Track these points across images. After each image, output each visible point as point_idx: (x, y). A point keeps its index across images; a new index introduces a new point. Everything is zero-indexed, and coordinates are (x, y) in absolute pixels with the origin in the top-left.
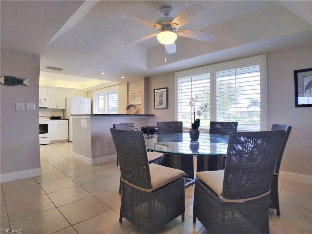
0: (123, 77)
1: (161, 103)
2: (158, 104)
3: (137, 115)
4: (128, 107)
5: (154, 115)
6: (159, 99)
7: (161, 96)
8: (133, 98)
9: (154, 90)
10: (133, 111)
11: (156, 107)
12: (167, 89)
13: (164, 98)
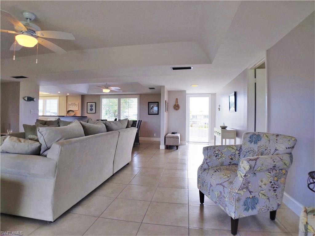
0: (59, 92)
1: (91, 110)
2: (90, 110)
3: (74, 116)
4: (68, 112)
5: (87, 117)
6: (90, 108)
7: (91, 106)
8: (71, 106)
9: (87, 103)
10: (72, 114)
11: (88, 112)
12: (95, 103)
13: (94, 108)
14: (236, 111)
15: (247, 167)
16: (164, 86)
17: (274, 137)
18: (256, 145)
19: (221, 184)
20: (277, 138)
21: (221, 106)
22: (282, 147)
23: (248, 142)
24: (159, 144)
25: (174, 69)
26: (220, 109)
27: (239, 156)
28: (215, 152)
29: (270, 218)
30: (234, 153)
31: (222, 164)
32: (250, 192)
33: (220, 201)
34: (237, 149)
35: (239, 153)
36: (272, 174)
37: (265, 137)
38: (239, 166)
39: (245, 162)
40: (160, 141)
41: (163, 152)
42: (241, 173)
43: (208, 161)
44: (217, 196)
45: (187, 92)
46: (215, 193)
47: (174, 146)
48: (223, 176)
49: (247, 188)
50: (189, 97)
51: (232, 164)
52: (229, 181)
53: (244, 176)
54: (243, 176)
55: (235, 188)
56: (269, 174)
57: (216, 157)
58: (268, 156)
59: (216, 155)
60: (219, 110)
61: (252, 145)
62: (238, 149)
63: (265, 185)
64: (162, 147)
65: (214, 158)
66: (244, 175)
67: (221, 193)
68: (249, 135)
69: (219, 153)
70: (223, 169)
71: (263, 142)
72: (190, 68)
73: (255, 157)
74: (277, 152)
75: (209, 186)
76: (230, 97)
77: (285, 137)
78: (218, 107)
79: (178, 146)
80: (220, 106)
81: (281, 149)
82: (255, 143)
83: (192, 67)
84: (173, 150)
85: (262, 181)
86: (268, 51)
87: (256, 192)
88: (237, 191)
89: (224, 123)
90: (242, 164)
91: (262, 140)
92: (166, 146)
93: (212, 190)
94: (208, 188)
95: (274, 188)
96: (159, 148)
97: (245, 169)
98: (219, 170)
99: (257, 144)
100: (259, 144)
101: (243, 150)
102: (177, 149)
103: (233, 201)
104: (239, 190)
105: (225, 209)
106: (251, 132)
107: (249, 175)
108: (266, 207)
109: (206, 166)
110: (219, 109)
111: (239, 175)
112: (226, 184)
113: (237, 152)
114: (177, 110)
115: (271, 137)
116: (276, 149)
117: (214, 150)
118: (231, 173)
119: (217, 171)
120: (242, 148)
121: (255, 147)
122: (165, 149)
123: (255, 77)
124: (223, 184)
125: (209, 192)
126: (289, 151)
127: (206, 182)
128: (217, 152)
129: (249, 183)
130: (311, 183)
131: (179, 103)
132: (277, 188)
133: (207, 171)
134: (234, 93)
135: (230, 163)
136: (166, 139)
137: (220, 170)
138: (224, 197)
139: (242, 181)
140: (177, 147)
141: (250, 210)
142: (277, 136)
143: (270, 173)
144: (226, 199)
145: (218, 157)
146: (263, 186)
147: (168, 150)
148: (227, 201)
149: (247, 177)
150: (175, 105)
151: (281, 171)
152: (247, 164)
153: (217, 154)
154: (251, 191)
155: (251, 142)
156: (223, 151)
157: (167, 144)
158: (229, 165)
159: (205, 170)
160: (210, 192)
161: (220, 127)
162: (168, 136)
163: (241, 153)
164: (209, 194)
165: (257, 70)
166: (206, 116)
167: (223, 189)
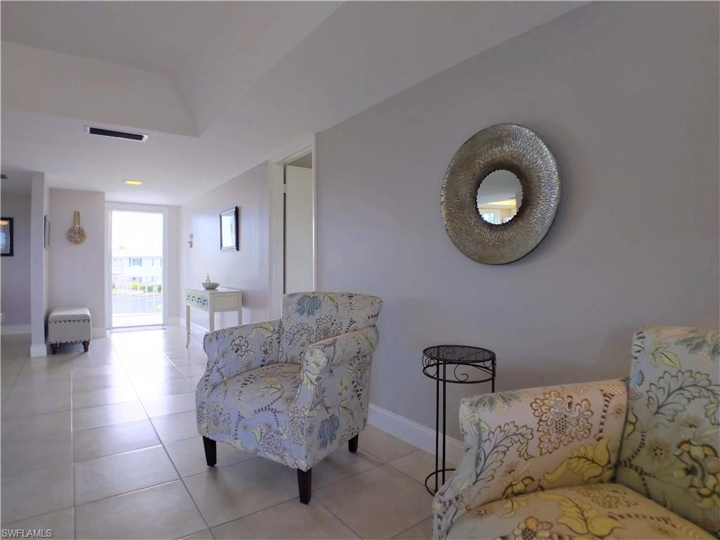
14: (238, 249)
15: (323, 361)
16: (42, 175)
17: (346, 299)
18: (311, 317)
19: (268, 408)
20: (351, 301)
21: (194, 236)
22: (361, 317)
23: (295, 312)
24: (27, 342)
25: (94, 131)
26: (194, 245)
27: (279, 343)
28: (233, 343)
29: (349, 450)
30: (269, 340)
31: (249, 367)
32: (327, 408)
33: (269, 444)
34: (274, 330)
35: (279, 338)
36: (354, 366)
37: (327, 300)
38: (305, 363)
39: (318, 352)
40: (31, 334)
41: (44, 363)
42: (309, 374)
43: (219, 365)
44: (258, 438)
45: (109, 196)
46: (253, 431)
47: (76, 343)
48: (267, 389)
49: (322, 401)
50: (111, 209)
51: (266, 362)
52: (283, 397)
53: (316, 380)
54: (314, 381)
55: (304, 407)
56: (351, 367)
57: (236, 351)
58: (346, 334)
59: (235, 347)
60: (191, 246)
61: (304, 319)
62: (277, 329)
63: (346, 388)
64: (39, 350)
65: (234, 355)
66: (315, 377)
67: (269, 426)
68: (296, 299)
69: (242, 344)
70: (258, 375)
71: (325, 310)
72: (140, 137)
73: (331, 339)
74: (354, 325)
75: (234, 419)
76: (223, 218)
77: (365, 297)
78: (186, 240)
79: (88, 343)
80: (192, 236)
81: (361, 320)
82: (309, 313)
83: (146, 137)
84: (74, 354)
85: (341, 384)
86: (317, 135)
87: (334, 407)
88: (307, 413)
89: (208, 277)
90: (311, 356)
91: (322, 307)
92: (52, 345)
93: (245, 427)
94: (233, 426)
95: (357, 391)
96: (29, 355)
97: (317, 365)
98: (251, 380)
99: (314, 314)
100: (318, 314)
101: (287, 329)
102: (86, 350)
103: (301, 436)
104: (311, 410)
105: (282, 457)
106: (300, 293)
107: (323, 377)
108: (350, 431)
109: (215, 377)
110: (191, 243)
111: (306, 380)
112: (279, 405)
113: (275, 336)
114: (77, 242)
115: (340, 301)
116: (351, 321)
117: (232, 337)
118: (280, 380)
119: (249, 383)
120: (283, 326)
121: (310, 321)
122: (48, 353)
123: (285, 183)
124: (271, 407)
125: (236, 434)
126: (371, 321)
127: (224, 412)
128: (237, 342)
129: (324, 391)
130: (428, 366)
131: (85, 224)
132: (361, 390)
133: (222, 387)
134: (234, 210)
135: (263, 361)
136: (49, 325)
137: (254, 379)
138: (278, 433)
139: (313, 392)
140: (86, 345)
141: (329, 444)
142: (351, 296)
143: (352, 365)
144: (285, 437)
145: (240, 352)
146: (344, 392)
147: (57, 358)
148: (286, 440)
149: (321, 380)
150: (72, 230)
151: (364, 359)
152: (321, 356)
153: (238, 345)
154: (327, 405)
155: (301, 311)
156: (249, 337)
157: (54, 339)
158: (262, 366)
159: (215, 386)
160: (238, 433)
161: (201, 285)
162: (57, 316)
163: (282, 338)
164: (236, 439)
165: (289, 168)
166: (134, 260)
167: (274, 418)
